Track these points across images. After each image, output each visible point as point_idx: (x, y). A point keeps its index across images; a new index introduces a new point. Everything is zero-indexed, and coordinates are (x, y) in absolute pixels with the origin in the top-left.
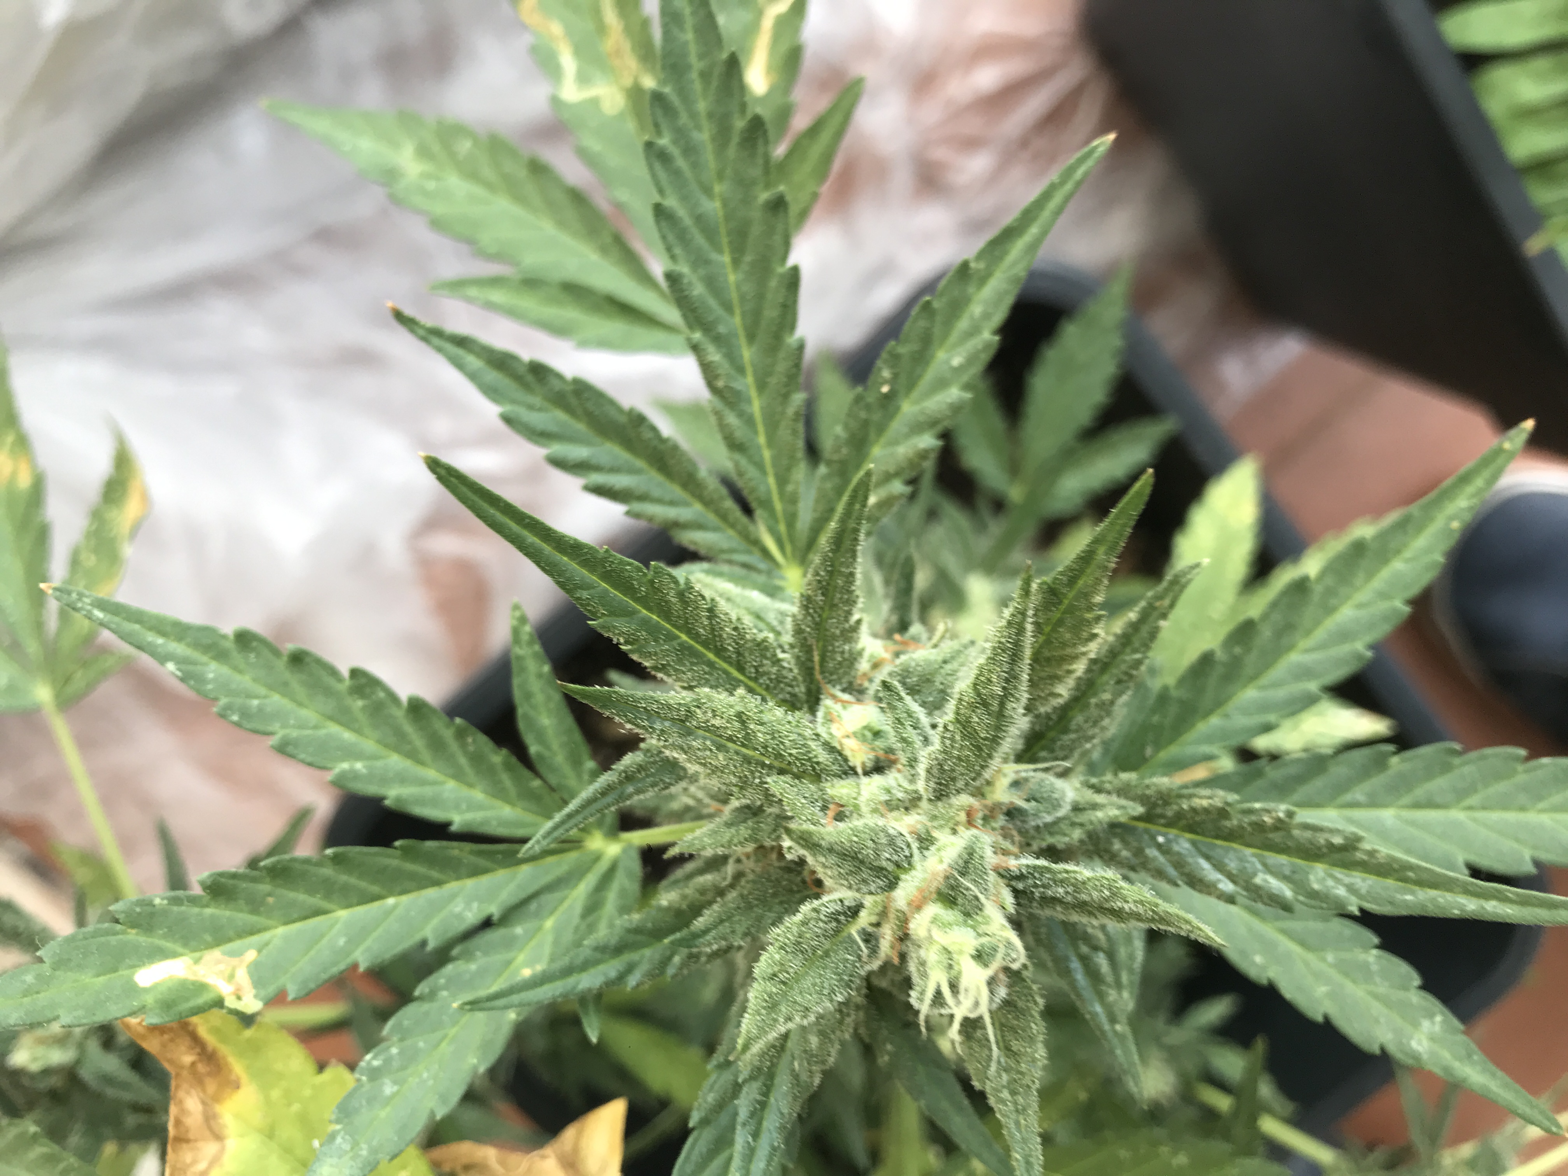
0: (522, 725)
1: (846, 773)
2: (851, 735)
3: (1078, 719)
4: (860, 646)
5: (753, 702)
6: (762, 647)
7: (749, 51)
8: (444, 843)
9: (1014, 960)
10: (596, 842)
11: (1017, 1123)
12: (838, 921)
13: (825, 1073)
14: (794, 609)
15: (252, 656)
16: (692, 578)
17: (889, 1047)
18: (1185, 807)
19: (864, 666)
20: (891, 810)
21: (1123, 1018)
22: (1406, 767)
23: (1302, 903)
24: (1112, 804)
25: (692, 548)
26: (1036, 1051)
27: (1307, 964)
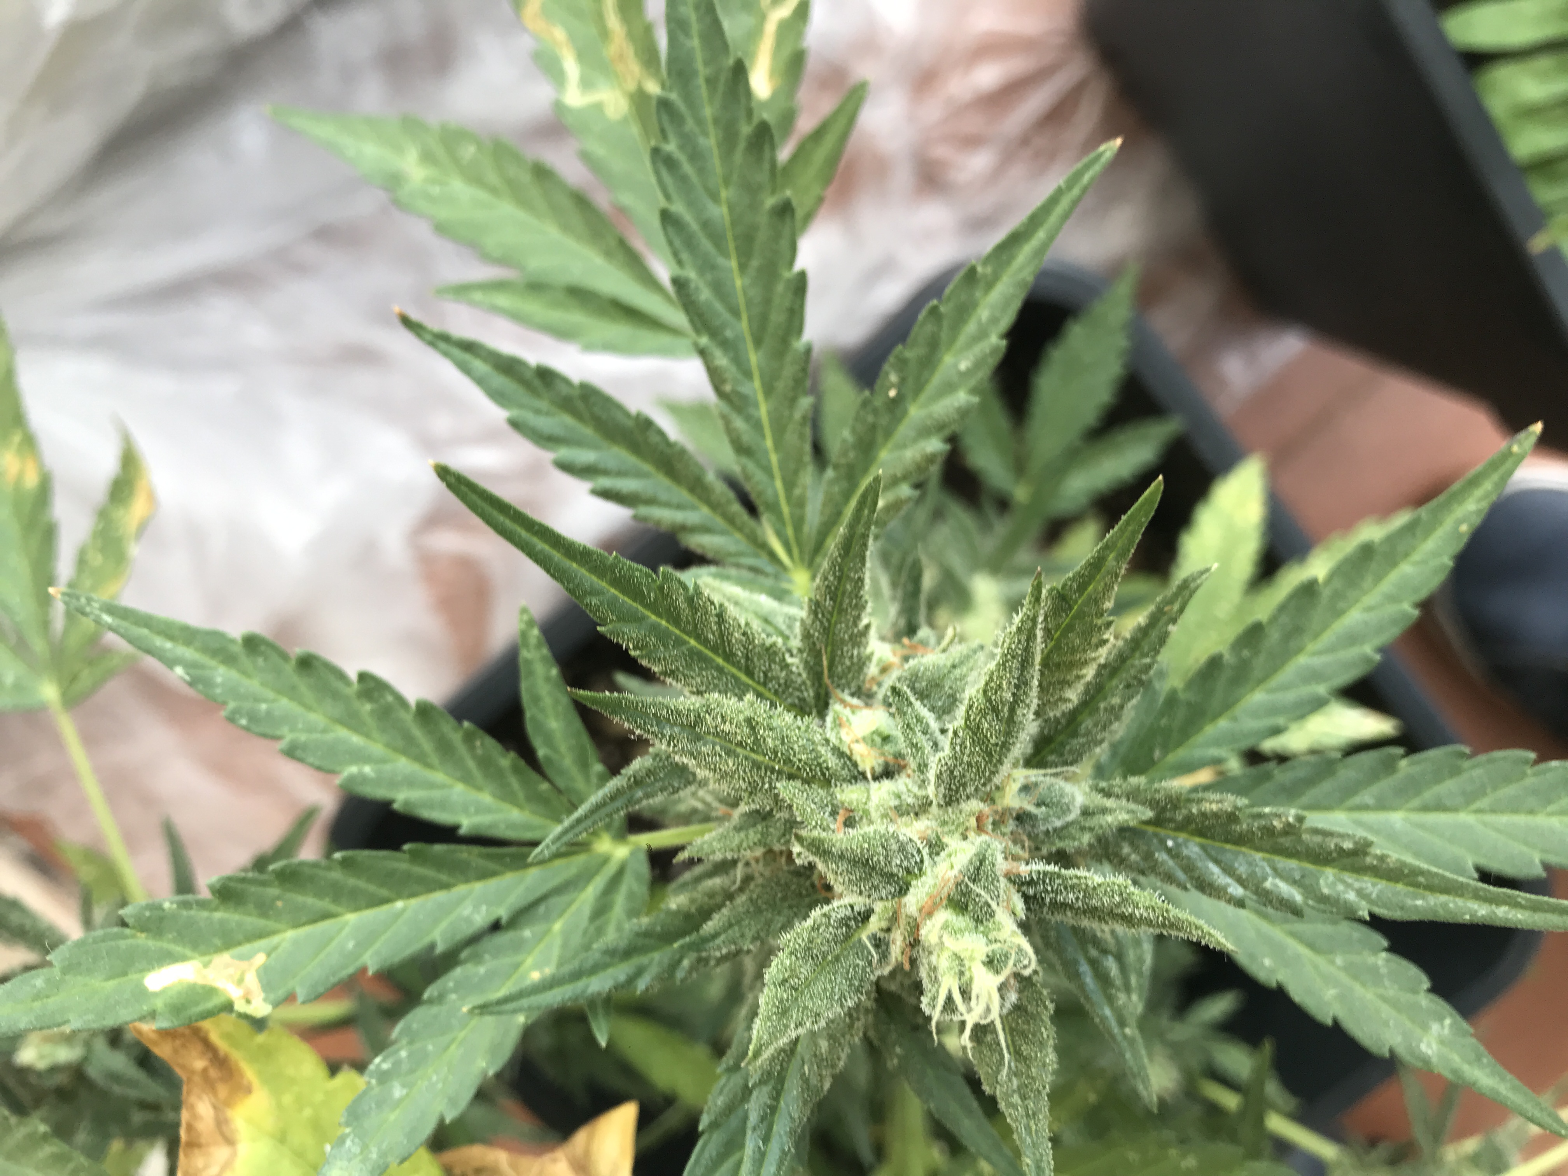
0: (530, 728)
1: (856, 779)
2: (861, 741)
3: (1087, 723)
4: (869, 650)
5: (762, 707)
6: (771, 651)
7: (753, 55)
8: (452, 847)
9: (1025, 967)
10: (605, 845)
11: (1028, 1128)
12: (848, 926)
13: (834, 1077)
14: (802, 613)
15: (260, 661)
16: (700, 582)
17: (898, 1050)
18: (1194, 811)
19: (872, 670)
20: (902, 815)
21: (1132, 1021)
22: (1416, 769)
23: (1313, 908)
24: (1121, 809)
25: (699, 551)
26: (1047, 1055)
27: (1316, 967)
